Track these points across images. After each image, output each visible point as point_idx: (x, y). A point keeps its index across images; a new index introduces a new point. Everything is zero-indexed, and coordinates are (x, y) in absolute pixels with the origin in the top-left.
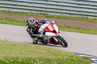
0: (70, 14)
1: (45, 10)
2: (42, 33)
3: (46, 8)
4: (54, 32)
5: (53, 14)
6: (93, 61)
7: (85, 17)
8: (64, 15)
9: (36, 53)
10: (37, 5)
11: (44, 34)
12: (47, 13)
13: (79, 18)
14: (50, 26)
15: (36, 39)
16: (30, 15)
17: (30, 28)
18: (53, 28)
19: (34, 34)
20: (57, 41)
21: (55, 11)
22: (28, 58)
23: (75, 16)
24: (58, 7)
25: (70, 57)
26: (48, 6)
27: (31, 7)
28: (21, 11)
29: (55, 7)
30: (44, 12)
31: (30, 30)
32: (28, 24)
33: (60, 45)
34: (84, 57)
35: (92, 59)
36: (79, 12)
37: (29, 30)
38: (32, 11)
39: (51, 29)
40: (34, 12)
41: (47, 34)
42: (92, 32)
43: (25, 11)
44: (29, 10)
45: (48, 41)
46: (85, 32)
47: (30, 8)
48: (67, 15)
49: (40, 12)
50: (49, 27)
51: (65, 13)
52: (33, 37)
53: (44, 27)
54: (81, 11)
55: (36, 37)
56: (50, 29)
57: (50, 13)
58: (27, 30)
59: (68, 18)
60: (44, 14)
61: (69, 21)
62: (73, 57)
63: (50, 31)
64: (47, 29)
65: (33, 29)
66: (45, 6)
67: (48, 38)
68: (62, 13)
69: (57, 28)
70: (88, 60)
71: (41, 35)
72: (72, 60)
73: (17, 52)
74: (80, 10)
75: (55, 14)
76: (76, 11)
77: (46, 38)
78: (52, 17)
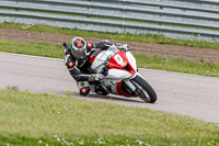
0: (213, 36)
1: (158, 27)
2: (100, 70)
3: (160, 23)
4: (128, 68)
5: (174, 36)
8: (200, 38)
9: (136, 125)
10: (139, 16)
11: (105, 72)
14: (118, 55)
15: (86, 84)
16: (123, 39)
17: (73, 59)
18: (125, 59)
19: (82, 72)
20: (134, 88)
21: (179, 29)
22: (119, 136)
24: (185, 21)
25: (213, 133)
26: (164, 19)
27: (126, 19)
28: (104, 29)
29: (179, 20)
30: (155, 33)
31: (74, 64)
32: (69, 51)
33: (138, 99)
37: (71, 64)
38: (128, 30)
39: (121, 62)
40: (132, 31)
41: (112, 72)
43: (111, 30)
44: (120, 26)
45: (114, 88)
47: (124, 23)
48: (206, 39)
49: (145, 32)
50: (116, 58)
51: (202, 35)
52: (79, 80)
55: (86, 79)
56: (119, 63)
57: (167, 35)
58: (67, 64)
59: (208, 46)
60: (155, 36)
61: (212, 52)
63: (119, 67)
64: (111, 63)
65: (80, 61)
66: (157, 18)
67: (115, 82)
68: (196, 34)
69: (134, 60)
71: (98, 76)
72: (217, 140)
73: (94, 124)
75: (180, 36)
77: (108, 83)
78: (173, 43)
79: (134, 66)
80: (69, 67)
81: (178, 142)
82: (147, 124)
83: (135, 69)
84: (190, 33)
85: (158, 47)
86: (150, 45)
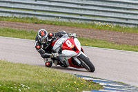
1: (34, 13)
2: (58, 51)
3: (35, 10)
5: (44, 18)
6: (102, 86)
7: (90, 22)
8: (60, 20)
10: (22, 6)
11: (60, 52)
12: (36, 17)
13: (82, 24)
14: (68, 41)
15: (49, 60)
17: (40, 44)
20: (79, 63)
21: (47, 14)
22: (10, 81)
23: (76, 21)
24: (51, 9)
26: (38, 8)
29: (47, 8)
30: (32, 16)
31: (41, 47)
34: (89, 81)
35: (101, 84)
36: (81, 15)
37: (38, 47)
38: (15, 15)
41: (65, 52)
42: (100, 45)
43: (4, 15)
46: (90, 44)
48: (64, 20)
49: (26, 16)
50: (67, 43)
51: (62, 17)
52: (44, 57)
53: (61, 43)
54: (84, 15)
55: (49, 57)
56: (69, 46)
57: (40, 18)
58: (36, 47)
59: (65, 25)
60: (32, 19)
61: (68, 28)
62: (73, 80)
63: (69, 49)
66: (33, 7)
67: (67, 58)
68: (58, 17)
69: (79, 44)
70: (95, 85)
72: (72, 84)
74: (82, 12)
75: (48, 18)
76: (78, 14)
77: (63, 59)
78: (43, 23)
79: (79, 48)
80: (37, 49)
81: (47, 86)
82: (27, 74)
83: (80, 50)
84: (54, 17)
85: (34, 25)
86: (29, 24)
